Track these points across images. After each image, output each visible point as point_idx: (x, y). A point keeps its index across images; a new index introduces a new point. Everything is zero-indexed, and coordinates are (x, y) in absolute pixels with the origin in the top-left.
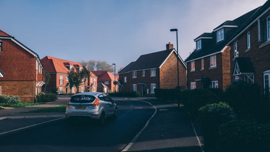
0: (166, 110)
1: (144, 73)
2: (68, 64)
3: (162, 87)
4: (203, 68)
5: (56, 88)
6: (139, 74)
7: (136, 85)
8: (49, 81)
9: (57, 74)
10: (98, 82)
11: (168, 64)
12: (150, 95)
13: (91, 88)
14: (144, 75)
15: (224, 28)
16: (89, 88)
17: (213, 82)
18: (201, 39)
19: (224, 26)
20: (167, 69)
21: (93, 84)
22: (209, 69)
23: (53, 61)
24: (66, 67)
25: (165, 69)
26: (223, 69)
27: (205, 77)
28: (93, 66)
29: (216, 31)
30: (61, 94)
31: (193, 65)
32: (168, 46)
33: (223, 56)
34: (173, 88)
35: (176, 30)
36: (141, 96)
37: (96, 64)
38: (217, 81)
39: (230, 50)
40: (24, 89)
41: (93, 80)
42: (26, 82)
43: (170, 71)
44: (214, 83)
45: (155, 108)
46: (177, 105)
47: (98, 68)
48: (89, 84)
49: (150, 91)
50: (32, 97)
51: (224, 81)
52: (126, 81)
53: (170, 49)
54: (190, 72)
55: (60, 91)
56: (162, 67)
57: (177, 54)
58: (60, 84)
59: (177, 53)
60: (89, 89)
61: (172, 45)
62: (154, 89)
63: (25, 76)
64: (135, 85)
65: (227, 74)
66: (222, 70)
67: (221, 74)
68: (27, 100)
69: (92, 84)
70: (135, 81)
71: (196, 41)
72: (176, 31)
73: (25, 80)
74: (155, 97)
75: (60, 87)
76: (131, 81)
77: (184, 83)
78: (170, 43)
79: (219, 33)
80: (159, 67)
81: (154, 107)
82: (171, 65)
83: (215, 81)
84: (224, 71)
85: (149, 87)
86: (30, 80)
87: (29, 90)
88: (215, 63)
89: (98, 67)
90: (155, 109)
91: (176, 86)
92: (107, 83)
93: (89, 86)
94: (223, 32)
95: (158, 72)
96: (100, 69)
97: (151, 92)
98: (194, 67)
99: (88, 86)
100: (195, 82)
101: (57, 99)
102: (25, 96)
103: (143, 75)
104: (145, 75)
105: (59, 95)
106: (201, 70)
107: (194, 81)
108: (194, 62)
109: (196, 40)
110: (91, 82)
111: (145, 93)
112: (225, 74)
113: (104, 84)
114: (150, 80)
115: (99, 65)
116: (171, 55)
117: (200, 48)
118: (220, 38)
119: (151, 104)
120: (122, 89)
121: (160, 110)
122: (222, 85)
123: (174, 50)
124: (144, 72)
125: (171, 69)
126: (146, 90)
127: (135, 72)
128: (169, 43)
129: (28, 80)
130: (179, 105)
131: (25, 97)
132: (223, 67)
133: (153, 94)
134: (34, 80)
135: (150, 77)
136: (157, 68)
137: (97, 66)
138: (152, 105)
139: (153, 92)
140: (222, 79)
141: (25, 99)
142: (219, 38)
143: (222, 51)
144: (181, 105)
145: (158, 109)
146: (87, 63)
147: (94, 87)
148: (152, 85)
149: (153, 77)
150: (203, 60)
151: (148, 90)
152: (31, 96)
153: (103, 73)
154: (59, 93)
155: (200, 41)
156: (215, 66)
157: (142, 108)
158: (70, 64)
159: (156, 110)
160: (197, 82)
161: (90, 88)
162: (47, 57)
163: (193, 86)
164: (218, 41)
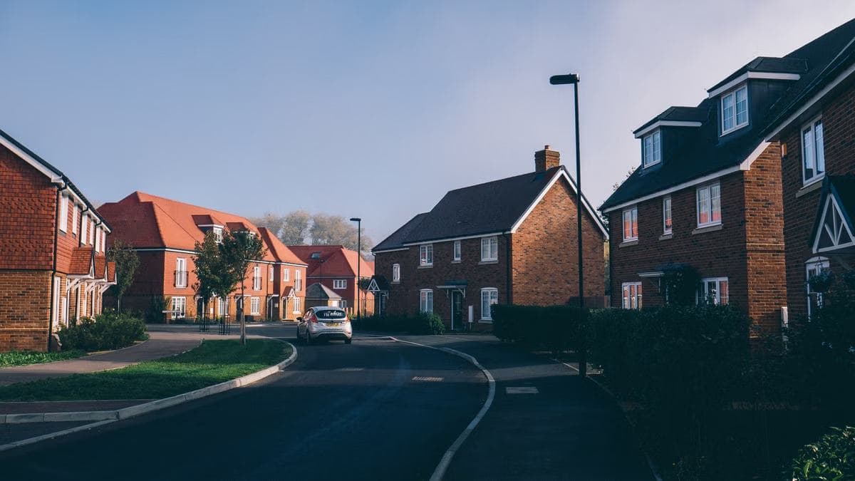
0: (534, 390)
1: (459, 252)
2: (208, 219)
3: (517, 301)
4: (668, 232)
5: (163, 298)
6: (441, 254)
7: (431, 291)
8: (134, 276)
9: (166, 253)
10: (309, 282)
11: (541, 222)
12: (478, 328)
13: (285, 301)
14: (459, 259)
15: (750, 81)
16: (276, 300)
17: (706, 281)
18: (661, 127)
19: (751, 75)
20: (537, 238)
21: (291, 287)
22: (694, 232)
23: (155, 207)
24: (201, 229)
25: (531, 239)
26: (749, 234)
27: (677, 264)
28: (300, 229)
29: (718, 97)
30: (178, 322)
31: (631, 219)
32: (541, 157)
33: (747, 186)
34: (558, 303)
35: (572, 79)
36: (448, 331)
37: (311, 224)
38: (726, 279)
39: (786, 157)
40: (11, 303)
41: (292, 274)
42: (18, 276)
43: (550, 245)
44: (712, 285)
45: (492, 380)
46: (573, 368)
47: (315, 237)
48: (276, 289)
49: (477, 314)
50: (39, 332)
51: (752, 280)
52: (397, 277)
53: (547, 168)
54: (621, 246)
55: (176, 309)
56: (520, 230)
57: (576, 190)
58: (178, 285)
59: (579, 187)
60: (277, 305)
61: (556, 156)
62: (493, 306)
63: (17, 254)
64: (426, 293)
65: (762, 251)
66: (743, 239)
67: (743, 253)
68: (20, 342)
69: (288, 289)
70: (426, 278)
71: (641, 137)
72: (573, 84)
73: (13, 267)
74: (494, 333)
75: (176, 298)
76: (415, 278)
77: (596, 286)
78: (550, 149)
79: (730, 103)
80: (510, 230)
81: (488, 374)
82: (550, 221)
83: (717, 280)
84: (753, 242)
85: (476, 299)
86: (34, 267)
87: (28, 305)
88: (717, 210)
89: (317, 233)
90: (488, 384)
91: (568, 297)
92: (342, 285)
93: (279, 293)
94: (744, 96)
95: (506, 245)
96: (323, 238)
97: (483, 318)
98: (636, 228)
99: (274, 293)
100: (640, 283)
101: (146, 338)
102: (15, 326)
103: (456, 259)
104: (463, 255)
105: (172, 322)
106: (661, 238)
107: (634, 278)
108: (635, 211)
109: (642, 134)
110: (286, 279)
111: (460, 317)
112: (756, 251)
113: (330, 287)
114: (478, 275)
115: (318, 227)
116: (554, 188)
117: (656, 159)
118: (734, 120)
119: (476, 363)
120: (384, 307)
121: (510, 390)
122: (746, 295)
123: (563, 172)
124: (458, 248)
125: (550, 237)
126: (463, 311)
127: (427, 247)
128: (547, 147)
129: (27, 267)
130: (583, 369)
131: (13, 331)
132: (748, 226)
133: (485, 325)
134: (48, 267)
135: (477, 266)
136: (504, 231)
137: (312, 230)
138: (480, 366)
139: (487, 318)
140: (747, 270)
141: (14, 339)
142: (731, 120)
143: (746, 166)
144: (591, 371)
145: (501, 385)
146: (281, 219)
147: (295, 298)
148: (487, 293)
149: (489, 266)
150: (669, 202)
151: (471, 308)
152: (35, 326)
153: (327, 253)
154: (173, 317)
155: (658, 136)
156: (718, 221)
157: (440, 379)
158: (214, 221)
159: (492, 391)
160: (647, 284)
161: (281, 302)
162: (136, 194)
163: (631, 295)
164: (724, 133)
